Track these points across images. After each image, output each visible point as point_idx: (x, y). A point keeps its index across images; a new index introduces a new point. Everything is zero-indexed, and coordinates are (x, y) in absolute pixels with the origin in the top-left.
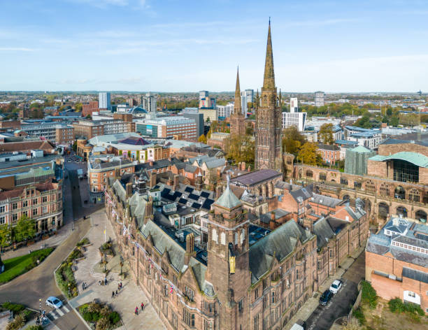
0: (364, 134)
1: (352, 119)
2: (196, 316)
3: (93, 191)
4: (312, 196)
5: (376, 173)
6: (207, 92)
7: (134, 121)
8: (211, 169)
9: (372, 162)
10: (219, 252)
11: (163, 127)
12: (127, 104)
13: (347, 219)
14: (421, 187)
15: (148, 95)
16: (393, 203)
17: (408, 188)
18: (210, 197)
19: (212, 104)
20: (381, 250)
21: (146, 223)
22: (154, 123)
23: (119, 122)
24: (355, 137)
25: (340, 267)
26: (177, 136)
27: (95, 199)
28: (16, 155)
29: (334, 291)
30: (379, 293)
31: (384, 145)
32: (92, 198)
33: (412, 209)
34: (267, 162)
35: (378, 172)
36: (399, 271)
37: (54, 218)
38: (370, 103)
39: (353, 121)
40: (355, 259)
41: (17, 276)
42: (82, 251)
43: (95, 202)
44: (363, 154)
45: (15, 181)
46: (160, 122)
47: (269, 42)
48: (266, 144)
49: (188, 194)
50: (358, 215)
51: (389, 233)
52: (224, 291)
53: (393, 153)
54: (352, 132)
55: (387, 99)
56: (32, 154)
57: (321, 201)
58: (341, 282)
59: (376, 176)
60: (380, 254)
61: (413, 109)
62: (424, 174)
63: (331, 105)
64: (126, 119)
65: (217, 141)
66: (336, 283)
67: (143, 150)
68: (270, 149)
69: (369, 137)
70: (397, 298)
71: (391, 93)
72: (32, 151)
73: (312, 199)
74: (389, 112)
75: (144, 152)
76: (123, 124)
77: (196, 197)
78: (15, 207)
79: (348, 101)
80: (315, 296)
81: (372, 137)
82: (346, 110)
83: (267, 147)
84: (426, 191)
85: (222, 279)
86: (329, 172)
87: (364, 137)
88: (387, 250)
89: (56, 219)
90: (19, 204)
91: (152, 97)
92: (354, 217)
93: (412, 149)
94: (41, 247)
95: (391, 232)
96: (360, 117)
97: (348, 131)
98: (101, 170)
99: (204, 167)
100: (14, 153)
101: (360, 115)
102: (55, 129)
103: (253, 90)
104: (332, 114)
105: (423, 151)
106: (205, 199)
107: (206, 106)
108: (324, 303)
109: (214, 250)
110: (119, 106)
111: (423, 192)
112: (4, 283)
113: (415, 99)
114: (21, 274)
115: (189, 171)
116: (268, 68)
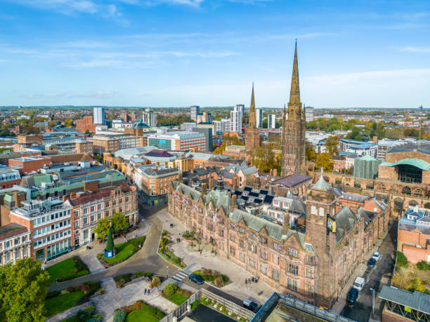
0: (361, 146)
1: (342, 133)
2: (300, 267)
3: (151, 195)
4: (342, 194)
5: (386, 177)
6: (198, 107)
7: (144, 136)
8: (247, 176)
9: (382, 167)
10: (317, 221)
11: (176, 141)
12: (122, 120)
13: (375, 210)
14: (424, 186)
15: (147, 110)
16: (406, 198)
17: (413, 189)
18: (270, 194)
19: (209, 119)
20: (410, 228)
21: (232, 212)
22: (166, 137)
23: (131, 137)
24: (354, 148)
25: (374, 245)
26: (193, 149)
27: (153, 202)
28: (68, 166)
29: (377, 259)
30: (409, 259)
31: (391, 154)
32: (149, 202)
33: (422, 202)
34: (293, 169)
35: (388, 176)
36: (423, 242)
37: (133, 215)
38: (353, 118)
39: (343, 135)
40: (384, 240)
41: (129, 257)
42: (168, 238)
43: (153, 205)
44: (371, 162)
45: (99, 185)
46: (172, 136)
47: (296, 63)
48: (292, 153)
49: (248, 192)
50: (382, 206)
51: (410, 217)
52: (322, 248)
53: (398, 160)
54: (349, 144)
55: (369, 114)
56: (80, 165)
57: (350, 198)
58: (380, 253)
59: (386, 179)
60: (409, 230)
61: (395, 124)
62: (427, 176)
63: (320, 120)
64: (137, 133)
65: (233, 153)
66: (377, 253)
67: (171, 161)
68: (297, 158)
69: (366, 149)
70: (423, 261)
71: (370, 109)
72: (79, 163)
73: (342, 197)
74: (375, 126)
75: (172, 163)
76: (135, 138)
77: (256, 195)
78: (107, 205)
79: (332, 116)
80: (363, 263)
81: (369, 149)
82: (335, 125)
83: (294, 156)
84: (428, 190)
85: (320, 239)
86: (344, 178)
87: (362, 149)
88: (415, 227)
89: (135, 217)
90: (110, 203)
91: (152, 112)
92: (381, 208)
93: (415, 156)
94: (134, 237)
95: (413, 216)
96: (349, 131)
97: (344, 143)
98: (157, 176)
99: (240, 174)
100: (65, 164)
101: (348, 129)
102: (75, 144)
103: (243, 106)
104: (321, 129)
105: (424, 158)
106: (265, 195)
107: (204, 121)
108: (371, 266)
109: (313, 221)
110: (114, 121)
111: (426, 191)
112: (123, 261)
113: (394, 115)
114: (131, 255)
115: (227, 178)
116: (294, 86)
